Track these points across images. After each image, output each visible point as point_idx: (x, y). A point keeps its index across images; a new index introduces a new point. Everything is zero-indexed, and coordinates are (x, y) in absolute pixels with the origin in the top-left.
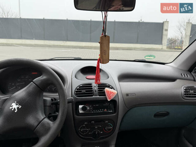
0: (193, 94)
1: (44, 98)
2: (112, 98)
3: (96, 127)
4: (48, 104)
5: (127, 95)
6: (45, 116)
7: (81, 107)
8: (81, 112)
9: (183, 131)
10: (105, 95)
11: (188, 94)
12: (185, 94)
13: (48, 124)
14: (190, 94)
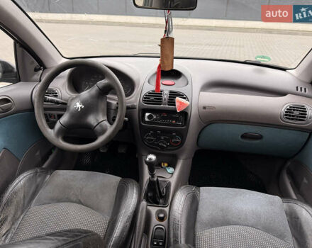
0: (298, 117)
1: (108, 100)
2: (182, 109)
3: (162, 138)
4: (113, 107)
5: (204, 108)
6: (106, 118)
7: (147, 114)
8: (147, 119)
9: (289, 164)
10: (175, 105)
11: (290, 116)
12: (286, 115)
13: (106, 126)
14: (293, 116)
